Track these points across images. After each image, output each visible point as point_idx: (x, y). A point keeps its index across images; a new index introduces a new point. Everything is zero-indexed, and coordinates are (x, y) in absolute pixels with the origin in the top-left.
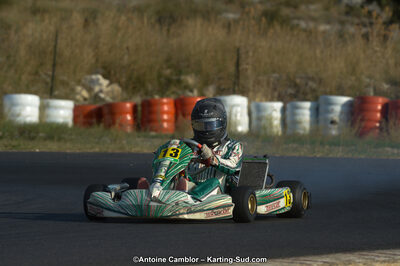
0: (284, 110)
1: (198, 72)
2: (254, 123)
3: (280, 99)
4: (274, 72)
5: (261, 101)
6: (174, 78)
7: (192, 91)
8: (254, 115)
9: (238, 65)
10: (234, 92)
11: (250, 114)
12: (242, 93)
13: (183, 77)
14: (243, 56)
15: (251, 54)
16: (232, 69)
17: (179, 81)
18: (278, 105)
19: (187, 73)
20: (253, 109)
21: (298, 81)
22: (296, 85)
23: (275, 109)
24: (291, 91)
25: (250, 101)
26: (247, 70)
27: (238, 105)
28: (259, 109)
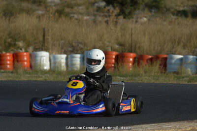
0: (67, 59)
1: (24, 40)
2: (52, 65)
3: (65, 53)
4: (62, 40)
5: (55, 54)
6: (13, 43)
7: (21, 49)
8: (52, 61)
9: (44, 36)
10: (42, 50)
11: (50, 60)
12: (46, 50)
13: (17, 43)
14: (46, 32)
15: (50, 31)
16: (41, 38)
17: (15, 45)
18: (64, 56)
19: (19, 41)
20: (52, 58)
21: (74, 44)
22: (73, 46)
23: (62, 58)
24: (70, 49)
25: (50, 54)
26: (48, 39)
27: (44, 56)
28: (55, 58)
